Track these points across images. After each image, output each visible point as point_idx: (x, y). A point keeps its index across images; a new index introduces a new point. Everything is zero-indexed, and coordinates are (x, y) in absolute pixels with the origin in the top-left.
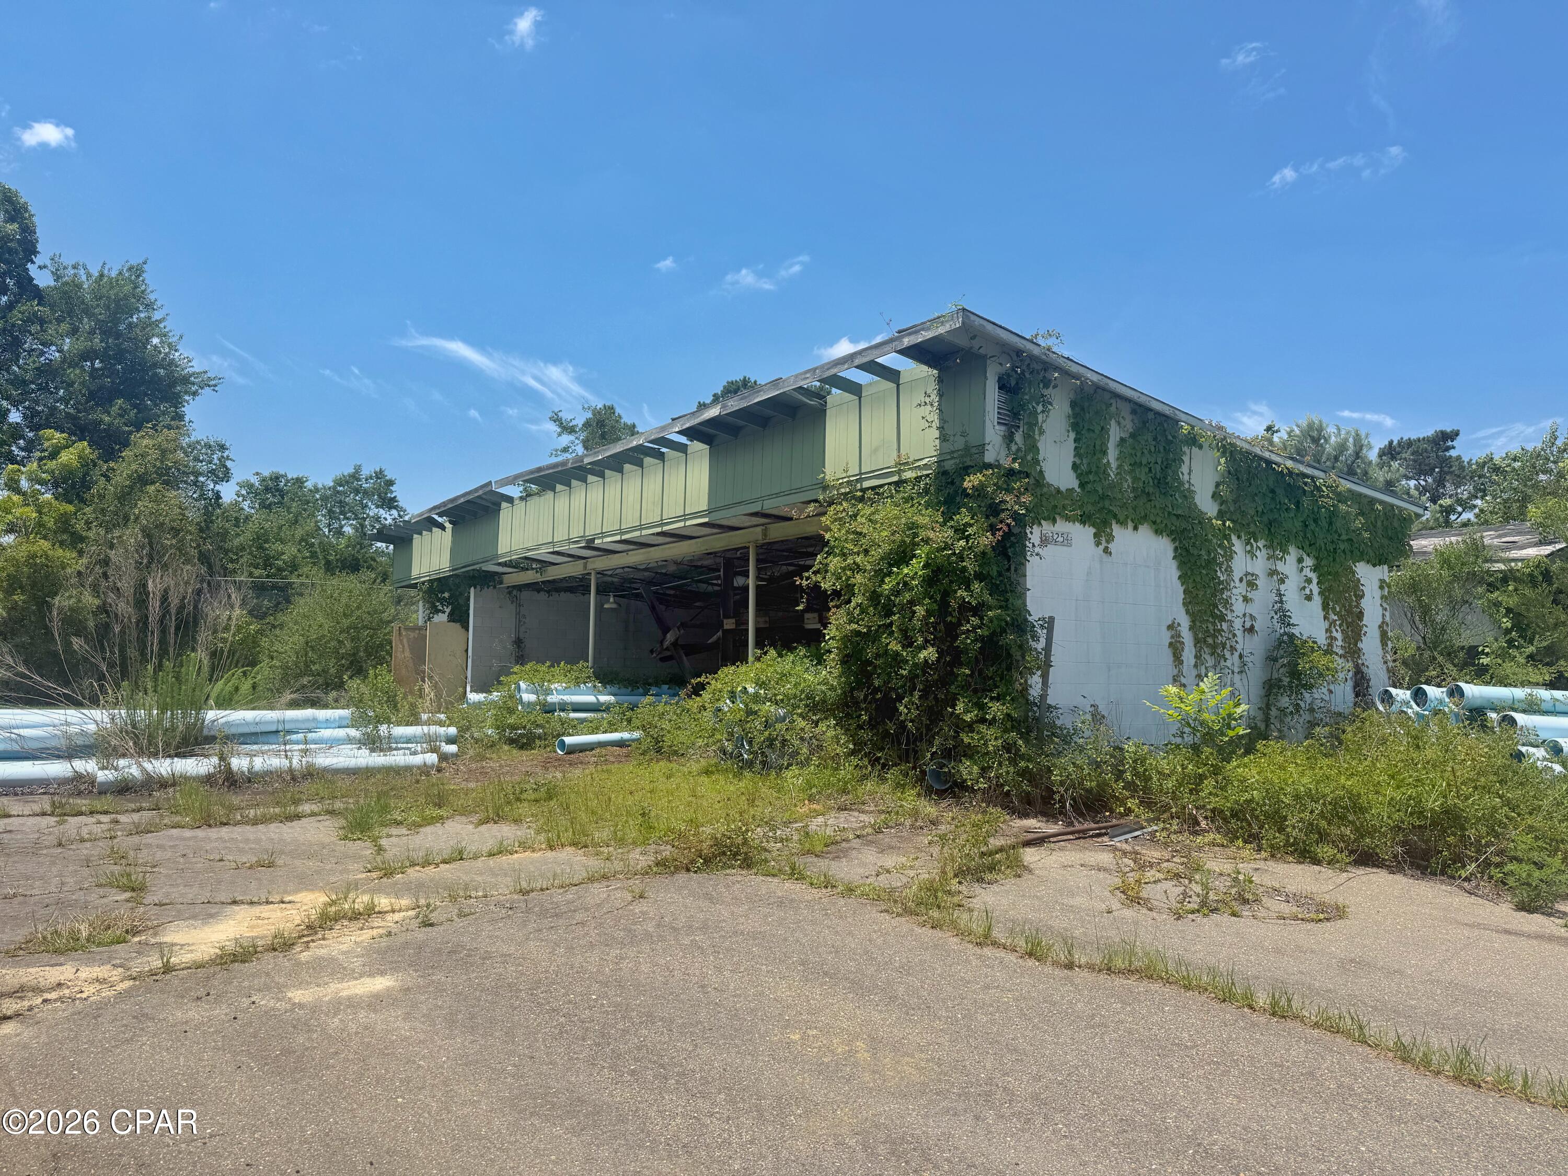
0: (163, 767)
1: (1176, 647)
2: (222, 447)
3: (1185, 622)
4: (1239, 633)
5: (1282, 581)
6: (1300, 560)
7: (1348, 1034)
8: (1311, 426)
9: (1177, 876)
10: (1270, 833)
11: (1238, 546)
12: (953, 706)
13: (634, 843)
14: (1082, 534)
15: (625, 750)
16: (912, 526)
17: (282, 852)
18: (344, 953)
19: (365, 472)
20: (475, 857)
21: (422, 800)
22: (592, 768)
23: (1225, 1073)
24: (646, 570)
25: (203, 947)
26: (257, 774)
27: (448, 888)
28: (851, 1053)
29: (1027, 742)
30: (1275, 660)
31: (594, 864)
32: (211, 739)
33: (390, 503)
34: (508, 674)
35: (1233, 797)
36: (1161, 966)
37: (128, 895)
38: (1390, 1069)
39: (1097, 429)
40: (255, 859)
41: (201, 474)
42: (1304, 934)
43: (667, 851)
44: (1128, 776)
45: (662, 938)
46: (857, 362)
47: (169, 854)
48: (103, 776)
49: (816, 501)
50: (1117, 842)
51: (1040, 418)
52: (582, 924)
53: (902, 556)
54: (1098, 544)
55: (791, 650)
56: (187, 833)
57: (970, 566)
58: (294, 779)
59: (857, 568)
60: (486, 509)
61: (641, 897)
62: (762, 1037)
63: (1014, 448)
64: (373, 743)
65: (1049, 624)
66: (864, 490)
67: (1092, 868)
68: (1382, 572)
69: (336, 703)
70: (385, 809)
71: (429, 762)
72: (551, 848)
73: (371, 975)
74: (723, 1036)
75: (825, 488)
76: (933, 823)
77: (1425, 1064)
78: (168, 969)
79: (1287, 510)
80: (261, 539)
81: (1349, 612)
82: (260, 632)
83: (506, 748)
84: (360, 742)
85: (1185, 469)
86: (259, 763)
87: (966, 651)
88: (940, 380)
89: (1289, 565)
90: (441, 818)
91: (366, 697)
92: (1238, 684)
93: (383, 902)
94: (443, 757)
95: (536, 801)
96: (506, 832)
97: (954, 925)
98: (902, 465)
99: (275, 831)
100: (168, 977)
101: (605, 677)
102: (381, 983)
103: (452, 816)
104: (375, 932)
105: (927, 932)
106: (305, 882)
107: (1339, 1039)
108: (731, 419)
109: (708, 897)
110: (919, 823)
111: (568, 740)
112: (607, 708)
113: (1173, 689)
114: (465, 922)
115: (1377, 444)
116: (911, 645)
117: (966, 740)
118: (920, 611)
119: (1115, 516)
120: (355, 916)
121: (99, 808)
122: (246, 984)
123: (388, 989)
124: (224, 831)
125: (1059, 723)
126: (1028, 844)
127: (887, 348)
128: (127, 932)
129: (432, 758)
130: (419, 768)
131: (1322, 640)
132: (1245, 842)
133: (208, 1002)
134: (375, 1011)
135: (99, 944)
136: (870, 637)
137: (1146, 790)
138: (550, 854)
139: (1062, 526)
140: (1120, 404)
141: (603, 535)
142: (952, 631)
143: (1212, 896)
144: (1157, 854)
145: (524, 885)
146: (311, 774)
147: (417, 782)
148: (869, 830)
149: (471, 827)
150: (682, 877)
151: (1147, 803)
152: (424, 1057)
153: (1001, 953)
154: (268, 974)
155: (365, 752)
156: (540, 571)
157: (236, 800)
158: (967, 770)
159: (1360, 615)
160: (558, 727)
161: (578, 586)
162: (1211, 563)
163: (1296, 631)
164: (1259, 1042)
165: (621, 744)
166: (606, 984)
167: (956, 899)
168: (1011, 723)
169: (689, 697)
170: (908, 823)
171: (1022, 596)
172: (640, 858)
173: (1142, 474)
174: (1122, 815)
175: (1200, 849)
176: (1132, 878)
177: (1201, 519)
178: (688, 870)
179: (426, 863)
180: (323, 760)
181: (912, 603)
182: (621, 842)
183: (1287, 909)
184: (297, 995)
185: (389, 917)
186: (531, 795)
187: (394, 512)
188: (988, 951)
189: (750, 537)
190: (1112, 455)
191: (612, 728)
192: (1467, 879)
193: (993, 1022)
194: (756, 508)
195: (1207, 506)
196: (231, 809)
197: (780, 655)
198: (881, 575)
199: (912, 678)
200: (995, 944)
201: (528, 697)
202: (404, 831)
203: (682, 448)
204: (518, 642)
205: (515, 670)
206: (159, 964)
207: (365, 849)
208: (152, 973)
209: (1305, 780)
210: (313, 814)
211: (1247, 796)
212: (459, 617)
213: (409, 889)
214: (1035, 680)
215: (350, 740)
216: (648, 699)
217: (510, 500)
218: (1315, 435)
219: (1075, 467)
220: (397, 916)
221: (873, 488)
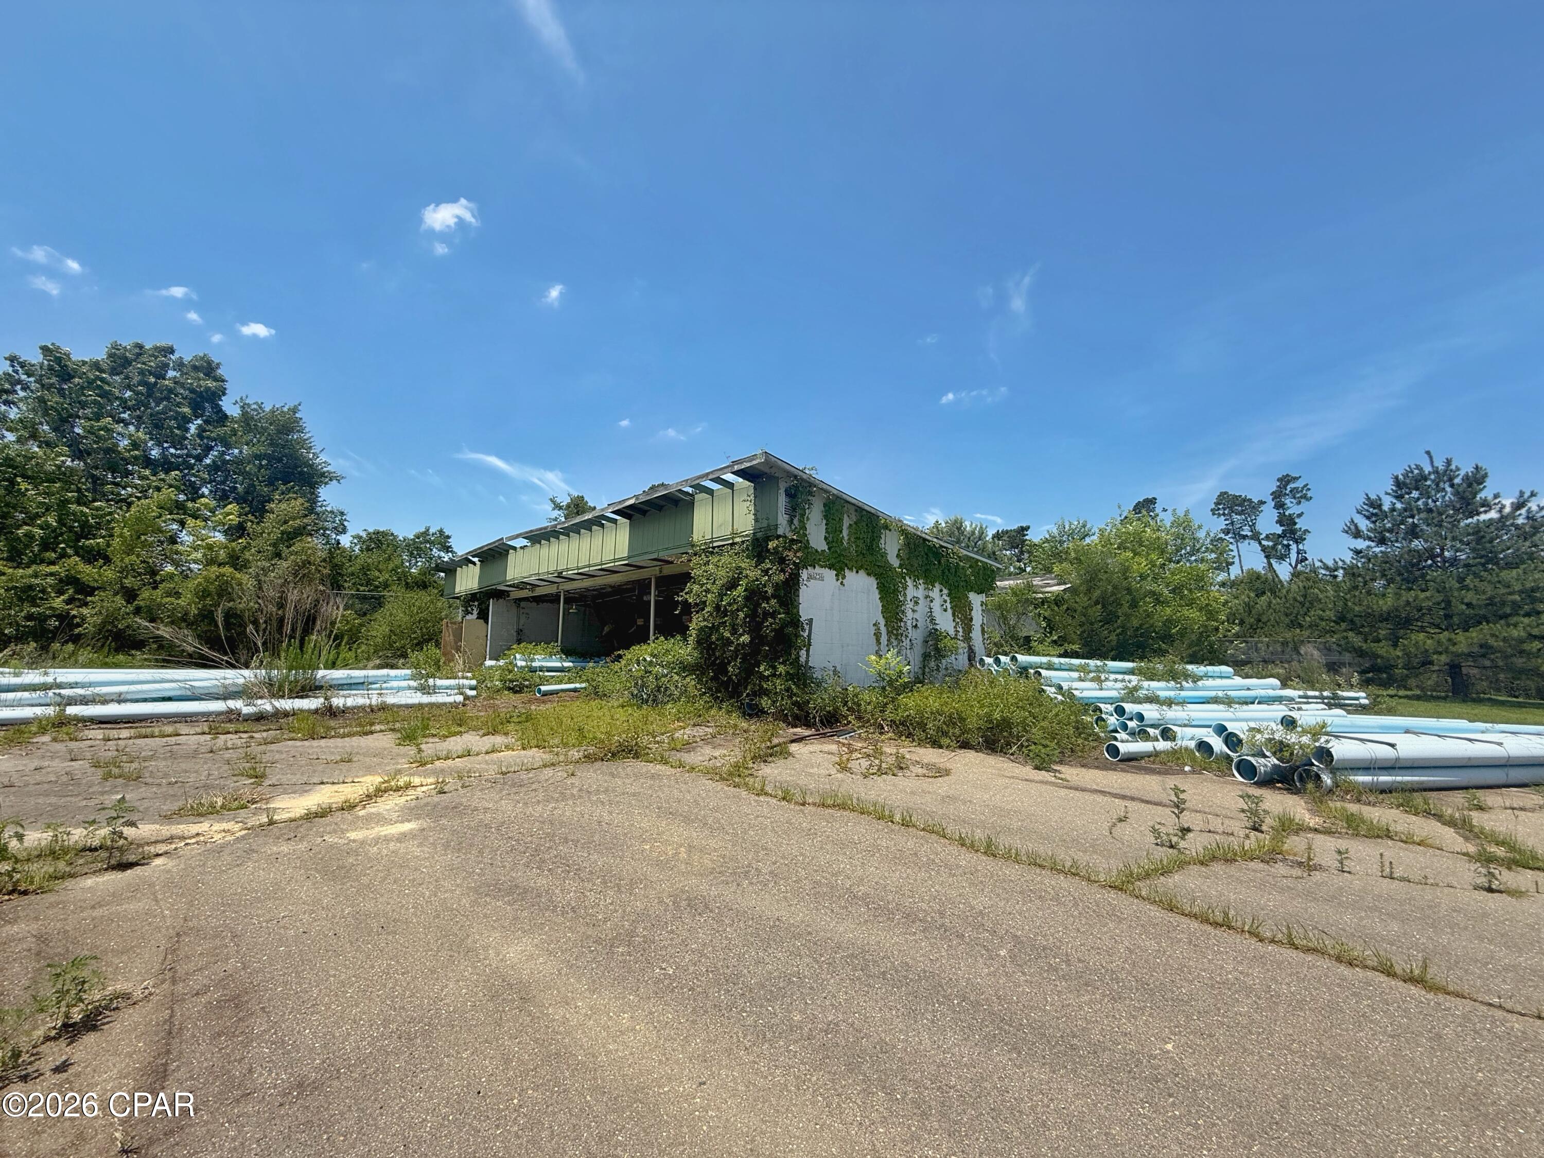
0: (286, 704)
1: (878, 635)
2: (342, 514)
3: (882, 622)
4: (910, 628)
5: (932, 601)
6: (941, 591)
7: (937, 833)
8: (956, 521)
9: (869, 756)
10: (918, 732)
11: (910, 582)
12: (759, 668)
13: (573, 745)
14: (830, 574)
15: (577, 694)
16: (739, 568)
17: (358, 753)
18: (387, 810)
19: (432, 531)
20: (478, 754)
21: (450, 722)
22: (555, 704)
23: (872, 856)
24: (594, 590)
25: (297, 810)
26: (348, 708)
27: (458, 772)
28: (677, 854)
29: (798, 686)
30: (927, 642)
31: (547, 757)
32: (320, 688)
33: (448, 549)
34: (509, 649)
35: (901, 714)
36: (849, 802)
37: (252, 780)
38: (954, 849)
39: (837, 519)
40: (339, 758)
41: (327, 529)
42: (926, 784)
43: (591, 750)
44: (850, 704)
45: (580, 797)
46: (711, 477)
47: (284, 756)
48: (246, 710)
49: (686, 553)
50: (841, 739)
51: (807, 511)
52: (535, 790)
53: (732, 584)
54: (838, 580)
55: (673, 636)
56: (299, 743)
57: (770, 591)
58: (372, 711)
59: (708, 591)
60: (500, 554)
61: (573, 775)
62: (628, 847)
63: (793, 527)
64: (425, 689)
65: (810, 621)
66: (714, 548)
67: (826, 753)
68: (982, 597)
69: (404, 666)
70: (426, 727)
71: (457, 701)
72: (524, 749)
73: (402, 822)
74: (606, 848)
75: (693, 546)
76: (745, 731)
77: (973, 847)
78: (271, 823)
79: (934, 564)
80: (365, 569)
81: (966, 618)
82: (361, 625)
83: (506, 692)
84: (416, 689)
85: (882, 541)
86: (350, 702)
87: (766, 636)
88: (755, 489)
89: (935, 593)
90: (461, 732)
91: (422, 662)
92: (909, 655)
93: (416, 780)
94: (467, 698)
95: (519, 722)
96: (499, 740)
97: (746, 784)
98: (734, 534)
99: (356, 741)
100: (271, 827)
101: (567, 652)
102: (407, 827)
103: (467, 732)
104: (409, 798)
105: (732, 789)
106: (370, 770)
107: (934, 836)
108: (641, 506)
109: (613, 775)
110: (738, 732)
111: (543, 688)
112: (569, 670)
113: (873, 657)
114: (466, 790)
115: (990, 533)
116: (736, 633)
117: (765, 686)
118: (741, 615)
119: (846, 565)
120: (398, 789)
121: (242, 729)
122: (322, 829)
123: (411, 830)
124: (323, 742)
125: (815, 676)
126: (793, 741)
127: (726, 470)
128: (248, 802)
129: (460, 698)
130: (451, 703)
131: (952, 632)
132: (907, 737)
133: (296, 841)
134: (400, 842)
135: (229, 810)
136: (715, 629)
137: (859, 711)
138: (523, 752)
139: (818, 570)
140: (850, 506)
141: (568, 570)
142: (759, 626)
143: (884, 765)
144: (860, 745)
145: (504, 769)
146: (383, 707)
147: (450, 712)
148: (709, 736)
149: (478, 737)
150: (598, 764)
151: (859, 718)
152: (426, 867)
153: (769, 799)
154: (336, 824)
155: (419, 694)
156: (532, 590)
157: (332, 723)
158: (765, 702)
159: (971, 619)
160: (538, 680)
161: (553, 599)
162: (896, 591)
163: (938, 627)
164: (893, 839)
165: (575, 690)
166: (543, 823)
167: (750, 772)
168: (790, 677)
169: (613, 662)
170: (731, 732)
171: (797, 607)
172: (575, 754)
173: (860, 543)
174: (846, 725)
175: (883, 741)
176: (845, 758)
177: (890, 567)
178: (603, 760)
179: (447, 758)
180: (390, 700)
181: (738, 610)
182: (565, 745)
183: (920, 771)
184: (352, 835)
185: (418, 789)
186: (515, 719)
187: (450, 554)
188: (762, 798)
189: (652, 573)
190: (845, 533)
191: (570, 681)
192: (1012, 754)
193: (756, 835)
194: (655, 556)
195: (895, 562)
196: (329, 728)
197: (666, 639)
198: (721, 596)
199: (736, 650)
200: (766, 794)
201: (521, 663)
202: (437, 740)
203: (614, 521)
204: (519, 632)
205: (514, 647)
206: (266, 820)
207: (411, 751)
208: (261, 825)
209: (937, 704)
210: (381, 731)
211: (907, 713)
212: (483, 616)
213: (434, 773)
214: (803, 653)
215: (409, 688)
216: (591, 664)
217: (515, 548)
218: (957, 526)
219: (826, 538)
220: (424, 789)
221: (718, 547)
